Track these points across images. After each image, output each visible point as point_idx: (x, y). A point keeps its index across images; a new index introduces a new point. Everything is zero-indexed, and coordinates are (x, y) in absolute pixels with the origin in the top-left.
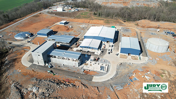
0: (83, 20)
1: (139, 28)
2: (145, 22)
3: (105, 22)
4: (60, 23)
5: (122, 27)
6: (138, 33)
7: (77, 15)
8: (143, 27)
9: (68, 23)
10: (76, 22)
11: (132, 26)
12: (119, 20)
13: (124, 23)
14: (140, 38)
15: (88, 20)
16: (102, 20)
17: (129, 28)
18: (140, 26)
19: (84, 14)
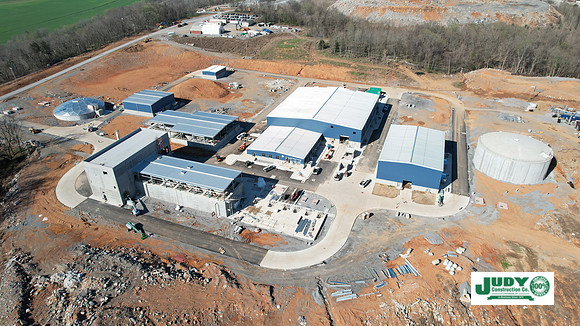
0: (281, 64)
1: (467, 95)
2: (490, 76)
3: (352, 73)
4: (204, 73)
5: (406, 91)
6: (456, 113)
7: (265, 48)
8: (480, 93)
9: (232, 72)
10: (258, 70)
11: (440, 90)
12: (401, 67)
13: (415, 77)
14: (458, 130)
15: (298, 67)
16: (344, 65)
17: (428, 97)
18: (470, 90)
19: (287, 47)
